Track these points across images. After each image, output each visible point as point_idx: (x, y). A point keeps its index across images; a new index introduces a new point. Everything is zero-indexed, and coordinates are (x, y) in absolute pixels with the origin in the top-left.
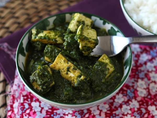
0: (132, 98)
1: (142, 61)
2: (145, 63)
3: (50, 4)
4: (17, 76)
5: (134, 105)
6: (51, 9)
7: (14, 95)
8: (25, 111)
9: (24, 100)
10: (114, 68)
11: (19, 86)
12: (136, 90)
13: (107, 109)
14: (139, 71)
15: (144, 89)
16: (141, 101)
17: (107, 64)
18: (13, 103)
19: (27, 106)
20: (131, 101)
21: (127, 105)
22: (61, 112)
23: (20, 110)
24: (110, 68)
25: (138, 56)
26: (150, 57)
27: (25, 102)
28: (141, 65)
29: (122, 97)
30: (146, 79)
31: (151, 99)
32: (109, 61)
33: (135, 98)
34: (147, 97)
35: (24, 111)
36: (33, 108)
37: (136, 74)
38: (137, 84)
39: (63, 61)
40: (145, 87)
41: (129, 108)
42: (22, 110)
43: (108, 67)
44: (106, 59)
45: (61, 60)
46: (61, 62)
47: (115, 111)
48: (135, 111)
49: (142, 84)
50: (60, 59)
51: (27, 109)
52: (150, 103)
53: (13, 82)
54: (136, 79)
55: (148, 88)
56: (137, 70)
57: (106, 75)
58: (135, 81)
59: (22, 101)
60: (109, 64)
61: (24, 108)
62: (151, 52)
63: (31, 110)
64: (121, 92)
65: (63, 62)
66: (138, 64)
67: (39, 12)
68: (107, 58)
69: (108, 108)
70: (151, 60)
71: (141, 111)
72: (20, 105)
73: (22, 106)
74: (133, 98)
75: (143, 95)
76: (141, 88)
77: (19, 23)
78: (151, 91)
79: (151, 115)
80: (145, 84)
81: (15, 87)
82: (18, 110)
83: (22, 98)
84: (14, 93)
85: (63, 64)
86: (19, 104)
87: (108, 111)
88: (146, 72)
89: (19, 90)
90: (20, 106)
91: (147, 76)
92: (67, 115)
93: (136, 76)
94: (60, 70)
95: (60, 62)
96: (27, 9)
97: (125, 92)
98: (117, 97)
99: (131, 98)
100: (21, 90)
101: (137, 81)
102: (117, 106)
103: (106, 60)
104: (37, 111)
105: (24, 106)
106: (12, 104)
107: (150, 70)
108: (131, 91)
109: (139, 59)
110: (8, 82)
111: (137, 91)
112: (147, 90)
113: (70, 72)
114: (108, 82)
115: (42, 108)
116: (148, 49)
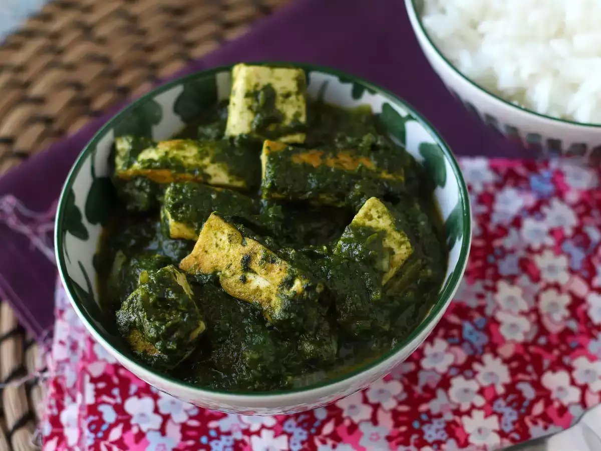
0: (484, 352)
1: (505, 214)
2: (517, 222)
3: (151, 40)
4: (62, 312)
5: (492, 374)
6: (155, 57)
7: (60, 381)
8: (107, 434)
9: (98, 393)
10: (409, 244)
11: (74, 347)
12: (494, 322)
13: (395, 397)
14: (498, 252)
15: (522, 313)
16: (516, 357)
17: (383, 234)
18: (60, 407)
19: (109, 415)
20: (481, 362)
21: (467, 378)
22: (233, 425)
23: (87, 432)
24: (394, 246)
25: (487, 199)
26: (530, 200)
27: (104, 403)
28: (503, 231)
29: (447, 351)
30: (524, 280)
31: (549, 348)
32: (389, 222)
33: (493, 347)
34: (534, 343)
35: (100, 435)
36: (133, 422)
37: (487, 265)
38: (494, 301)
39: (225, 238)
40: (524, 306)
41: (474, 386)
42: (95, 432)
43: (388, 243)
44: (379, 217)
45: (219, 235)
46: (221, 244)
47: (427, 400)
48: (496, 397)
49: (511, 299)
50: (215, 234)
51: (112, 426)
52: (546, 363)
53: (51, 335)
54: (489, 283)
55: (535, 310)
56: (489, 249)
57: (383, 273)
58: (486, 288)
59: (90, 399)
60: (390, 234)
61: (101, 422)
62: (534, 180)
63: (127, 427)
64: (441, 332)
65: (227, 242)
66: (492, 227)
67: (116, 74)
68: (384, 213)
69: (399, 395)
70: (535, 211)
71: (519, 393)
72: (85, 413)
73: (92, 418)
74: (488, 349)
75: (520, 338)
76: (509, 312)
77: (48, 121)
78: (546, 321)
79: (556, 405)
80: (524, 296)
81: (59, 352)
82: (81, 433)
83: (89, 388)
84: (60, 373)
85: (227, 248)
86: (81, 408)
87: (401, 403)
88: (521, 253)
89: (76, 359)
90: (86, 418)
91: (526, 266)
92: (258, 433)
93: (490, 272)
94: (218, 274)
95: (217, 245)
96: (71, 67)
97: (455, 332)
98: (428, 350)
99: (480, 350)
100: (84, 358)
101: (494, 290)
102: (433, 385)
103: (381, 220)
104: (149, 430)
105: (100, 414)
106: (55, 411)
107: (536, 245)
108: (476, 328)
109: (491, 210)
110: (31, 334)
111: (498, 323)
112: (533, 317)
113: (254, 272)
114: (391, 298)
115: (166, 418)
116: (521, 170)
